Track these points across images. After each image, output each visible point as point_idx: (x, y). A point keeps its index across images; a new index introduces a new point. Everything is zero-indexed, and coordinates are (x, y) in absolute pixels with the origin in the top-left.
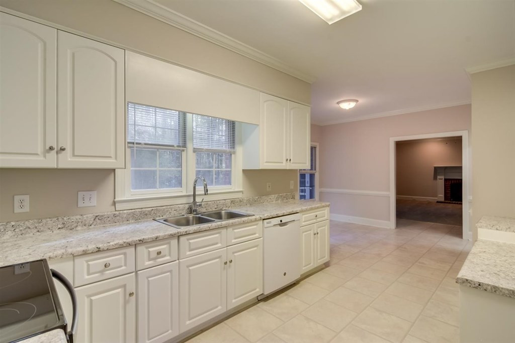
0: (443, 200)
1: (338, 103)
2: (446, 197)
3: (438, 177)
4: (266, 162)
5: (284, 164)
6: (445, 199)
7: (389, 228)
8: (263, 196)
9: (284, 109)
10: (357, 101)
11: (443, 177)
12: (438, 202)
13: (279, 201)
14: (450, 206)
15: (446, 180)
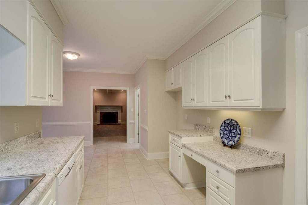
0: (99, 123)
1: (64, 53)
2: (101, 122)
3: (97, 111)
4: (33, 97)
5: (47, 100)
6: (100, 123)
7: (89, 145)
8: (11, 141)
9: (47, 37)
10: (79, 55)
11: (99, 111)
12: (97, 125)
13: (29, 143)
14: (104, 126)
15: (101, 113)
